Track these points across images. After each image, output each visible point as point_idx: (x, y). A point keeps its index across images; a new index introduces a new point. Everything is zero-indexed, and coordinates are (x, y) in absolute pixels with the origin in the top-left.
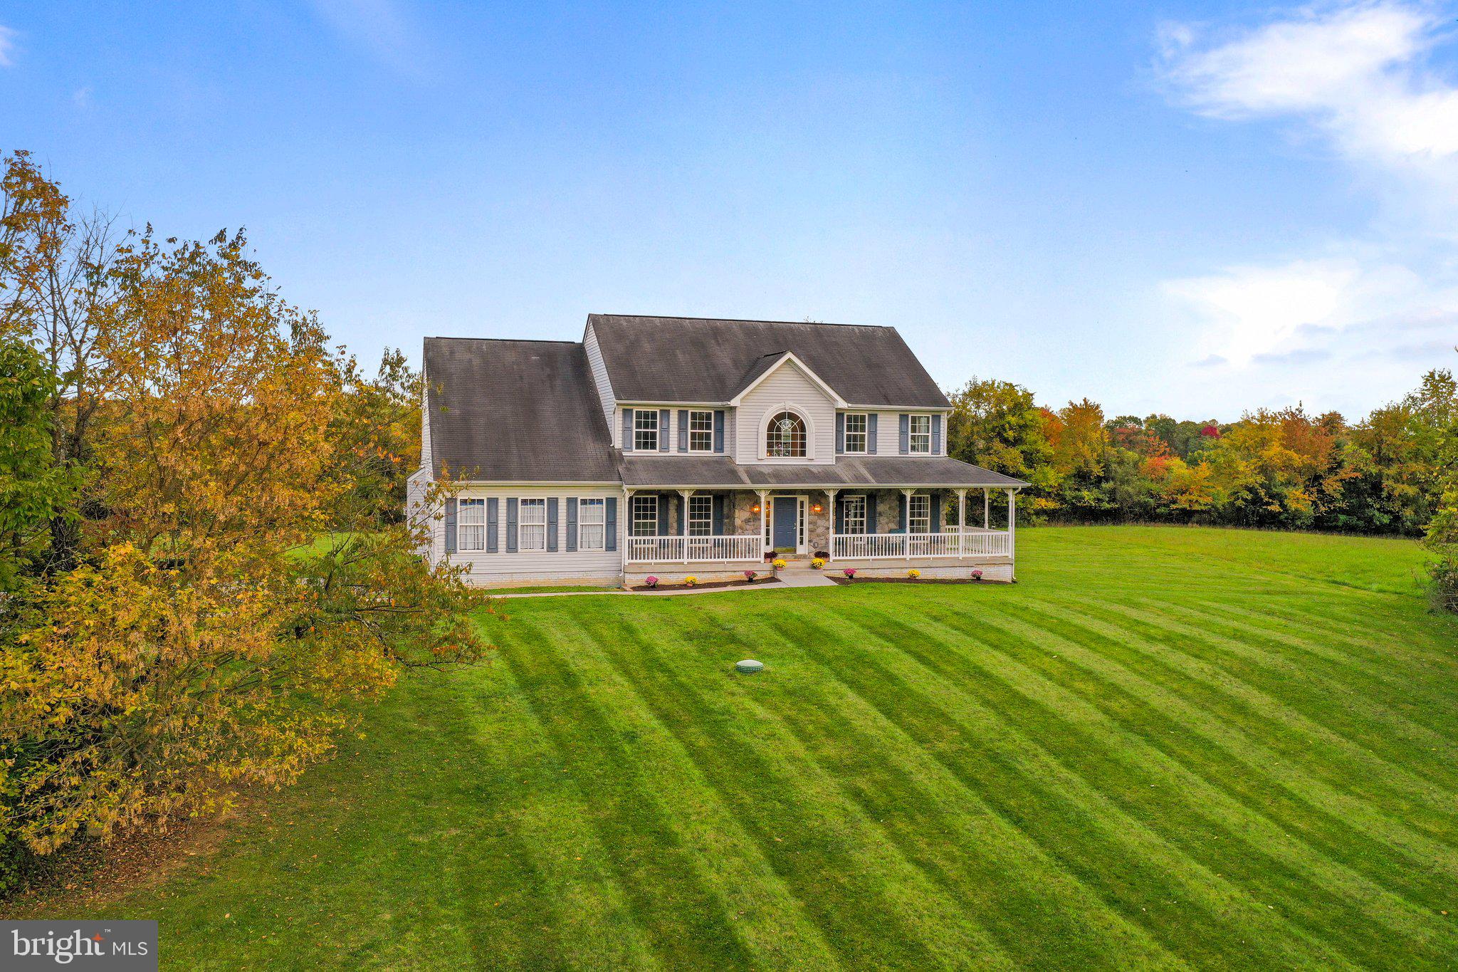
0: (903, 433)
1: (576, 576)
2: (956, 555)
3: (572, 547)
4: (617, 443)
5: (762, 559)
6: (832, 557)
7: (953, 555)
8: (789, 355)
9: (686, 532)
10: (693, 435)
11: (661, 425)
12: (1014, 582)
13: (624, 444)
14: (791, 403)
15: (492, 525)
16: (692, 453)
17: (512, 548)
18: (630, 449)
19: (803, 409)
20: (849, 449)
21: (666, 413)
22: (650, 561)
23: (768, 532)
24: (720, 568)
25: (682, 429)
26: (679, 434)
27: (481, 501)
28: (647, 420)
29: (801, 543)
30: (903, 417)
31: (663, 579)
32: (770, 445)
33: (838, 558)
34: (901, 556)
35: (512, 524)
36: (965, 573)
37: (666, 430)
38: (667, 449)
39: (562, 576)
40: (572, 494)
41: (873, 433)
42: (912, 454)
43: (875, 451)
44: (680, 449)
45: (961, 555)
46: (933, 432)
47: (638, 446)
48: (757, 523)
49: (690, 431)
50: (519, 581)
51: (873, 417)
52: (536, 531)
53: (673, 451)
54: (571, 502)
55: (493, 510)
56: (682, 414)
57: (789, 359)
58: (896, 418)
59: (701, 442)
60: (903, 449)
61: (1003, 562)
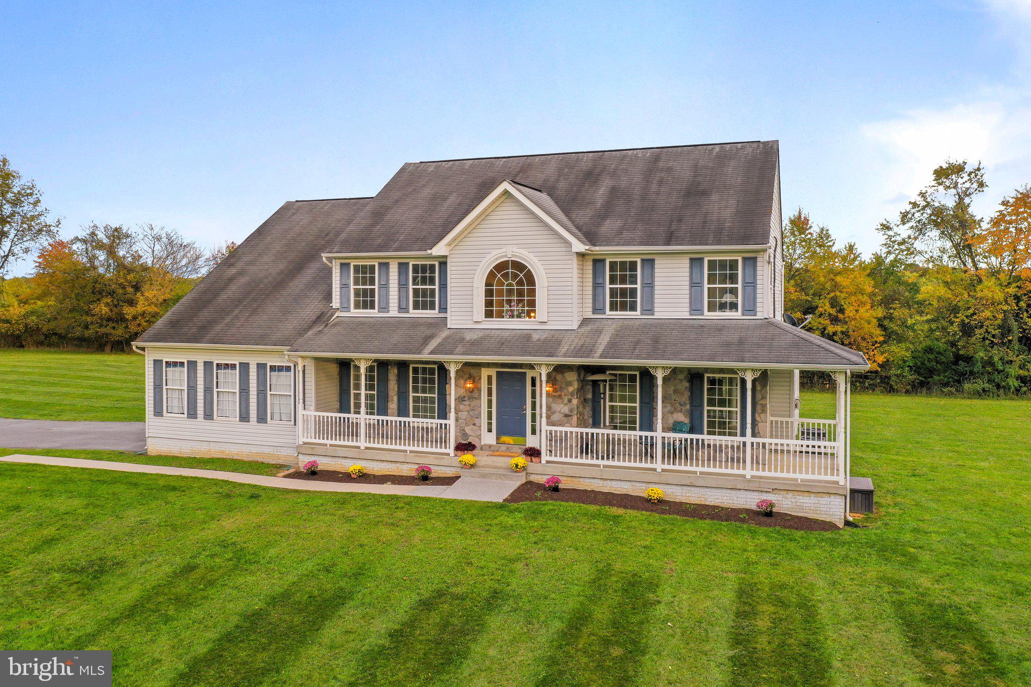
0: (695, 285)
1: (267, 450)
2: (741, 472)
3: (262, 419)
4: (336, 303)
5: (451, 451)
6: (545, 457)
7: (735, 471)
8: (506, 186)
9: (363, 409)
10: (416, 292)
11: (379, 281)
12: (847, 523)
13: (341, 303)
14: (515, 249)
15: (192, 388)
16: (413, 313)
17: (209, 416)
18: (347, 309)
19: (531, 256)
20: (613, 307)
21: (385, 266)
22: (325, 441)
23: (490, 417)
24: (400, 457)
25: (403, 286)
26: (399, 290)
27: (182, 364)
28: (365, 274)
29: (534, 432)
30: (696, 262)
31: (324, 464)
32: (489, 303)
33: (553, 459)
34: (649, 465)
35: (208, 390)
36: (750, 501)
37: (385, 286)
38: (385, 308)
39: (255, 450)
40: (262, 360)
41: (649, 286)
42: (707, 314)
43: (649, 310)
44: (402, 308)
45: (749, 472)
46: (744, 282)
47: (357, 306)
48: (474, 403)
49: (411, 287)
50: (215, 451)
51: (649, 263)
52: (231, 397)
53: (394, 312)
54: (261, 367)
55: (192, 374)
56: (403, 267)
57: (506, 192)
58: (685, 263)
59: (423, 300)
60: (695, 308)
61: (827, 490)
